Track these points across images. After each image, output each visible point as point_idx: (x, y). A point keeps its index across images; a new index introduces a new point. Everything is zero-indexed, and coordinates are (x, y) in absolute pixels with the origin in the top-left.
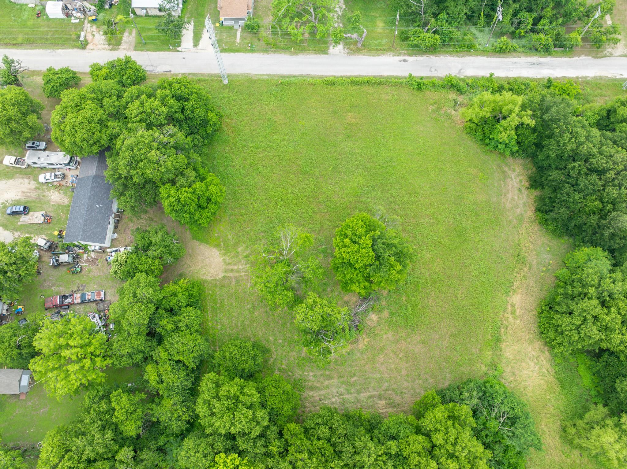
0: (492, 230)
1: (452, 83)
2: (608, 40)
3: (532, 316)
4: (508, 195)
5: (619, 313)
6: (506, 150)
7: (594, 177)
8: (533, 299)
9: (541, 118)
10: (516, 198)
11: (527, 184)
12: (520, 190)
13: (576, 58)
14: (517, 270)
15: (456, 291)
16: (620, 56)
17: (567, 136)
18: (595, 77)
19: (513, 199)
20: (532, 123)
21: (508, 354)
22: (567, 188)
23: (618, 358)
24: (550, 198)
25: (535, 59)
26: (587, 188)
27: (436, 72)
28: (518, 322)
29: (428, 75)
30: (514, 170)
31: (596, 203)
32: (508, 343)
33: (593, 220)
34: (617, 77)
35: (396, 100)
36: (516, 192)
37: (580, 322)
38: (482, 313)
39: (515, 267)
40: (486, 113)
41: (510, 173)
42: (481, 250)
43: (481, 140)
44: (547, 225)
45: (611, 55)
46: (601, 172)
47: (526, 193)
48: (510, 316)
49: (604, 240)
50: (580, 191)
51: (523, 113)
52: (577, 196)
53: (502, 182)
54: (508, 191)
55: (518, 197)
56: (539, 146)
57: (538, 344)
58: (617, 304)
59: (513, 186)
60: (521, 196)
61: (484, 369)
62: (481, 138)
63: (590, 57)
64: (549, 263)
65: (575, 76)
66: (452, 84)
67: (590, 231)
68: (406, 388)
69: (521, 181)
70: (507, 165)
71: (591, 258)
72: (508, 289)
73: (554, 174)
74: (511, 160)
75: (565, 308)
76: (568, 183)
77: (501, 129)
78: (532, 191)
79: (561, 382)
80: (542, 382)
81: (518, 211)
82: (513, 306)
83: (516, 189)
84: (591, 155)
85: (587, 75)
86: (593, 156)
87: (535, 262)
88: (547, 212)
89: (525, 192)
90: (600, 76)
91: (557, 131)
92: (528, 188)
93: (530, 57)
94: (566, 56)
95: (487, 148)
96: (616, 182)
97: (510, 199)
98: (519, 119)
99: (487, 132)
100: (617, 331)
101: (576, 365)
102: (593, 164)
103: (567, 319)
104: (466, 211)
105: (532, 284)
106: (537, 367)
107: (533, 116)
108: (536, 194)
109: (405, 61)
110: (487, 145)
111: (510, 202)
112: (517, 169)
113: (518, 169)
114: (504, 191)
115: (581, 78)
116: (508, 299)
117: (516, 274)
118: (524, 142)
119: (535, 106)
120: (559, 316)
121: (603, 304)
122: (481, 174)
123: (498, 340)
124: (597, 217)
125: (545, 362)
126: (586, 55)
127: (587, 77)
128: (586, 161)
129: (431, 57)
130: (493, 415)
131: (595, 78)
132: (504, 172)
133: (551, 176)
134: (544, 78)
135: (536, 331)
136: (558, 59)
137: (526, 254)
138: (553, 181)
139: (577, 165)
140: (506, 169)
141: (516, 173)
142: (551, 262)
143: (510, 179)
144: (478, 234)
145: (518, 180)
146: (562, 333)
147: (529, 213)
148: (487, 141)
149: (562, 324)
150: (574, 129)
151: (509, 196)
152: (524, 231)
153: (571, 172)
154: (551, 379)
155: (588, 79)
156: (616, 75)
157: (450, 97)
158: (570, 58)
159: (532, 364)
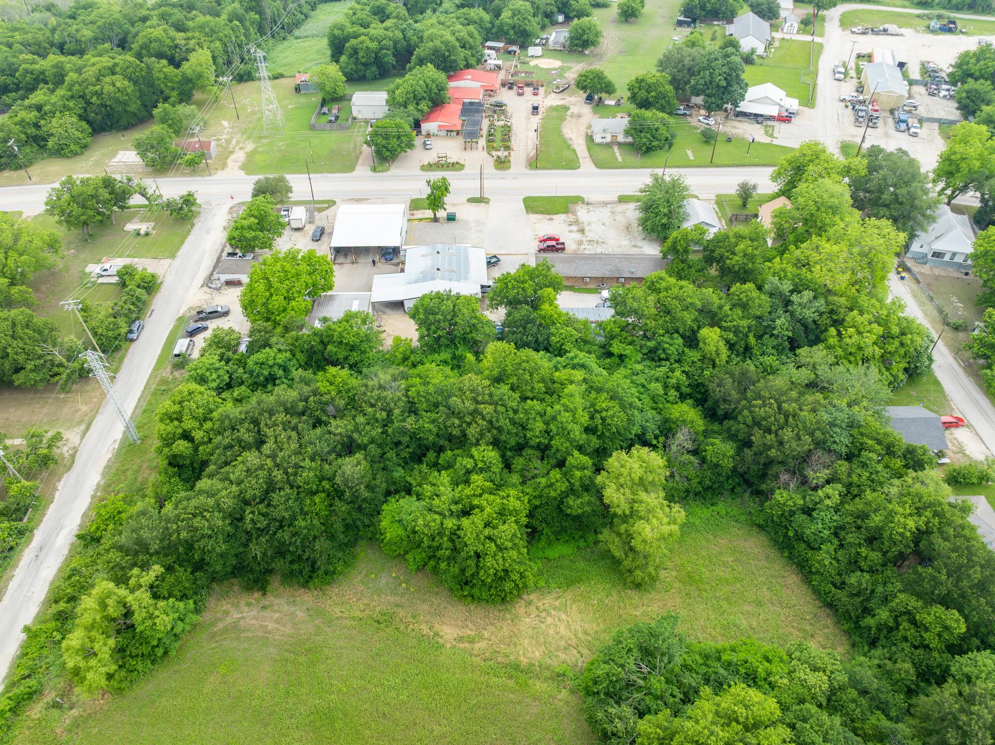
0: (329, 661)
1: (7, 708)
2: (49, 447)
3: (477, 612)
4: (270, 628)
5: (481, 495)
6: (187, 620)
7: (276, 497)
8: (450, 608)
9: (151, 555)
10: (276, 615)
11: (257, 595)
12: (265, 607)
13: (57, 494)
14: (402, 627)
15: (435, 733)
16: (82, 439)
17: (197, 522)
19: (277, 621)
20: (157, 569)
21: (537, 653)
22: (285, 535)
23: (536, 507)
24: (292, 562)
25: (28, 554)
26: (291, 507)
28: (486, 634)
30: (227, 613)
31: (317, 499)
32: (521, 653)
33: (342, 507)
34: (117, 447)
36: (266, 613)
37: (493, 545)
38: (473, 690)
39: (397, 629)
40: (105, 646)
41: (229, 620)
42: (363, 682)
43: (153, 662)
44: (334, 573)
45: (76, 450)
46: (271, 487)
47: (272, 598)
48: (477, 646)
49: (373, 500)
50: (294, 518)
51: (132, 582)
52: (301, 523)
53: (244, 635)
54: (261, 626)
55: (276, 611)
56: (199, 566)
57: (520, 608)
58: (468, 497)
59: (255, 618)
60: (276, 608)
61: (564, 694)
62: (149, 662)
63: (65, 475)
64: (395, 578)
65: (89, 500)
66: (10, 710)
67: (356, 515)
69: (249, 604)
70: (213, 624)
71: (397, 518)
72: (433, 643)
73: (256, 549)
74: (207, 616)
75: (471, 563)
76: (275, 533)
77: (149, 623)
78: (269, 588)
79: (570, 583)
80: (574, 607)
81: (301, 614)
82: (461, 639)
83: (261, 614)
84: (239, 495)
85: (95, 483)
86: (241, 492)
87: (392, 599)
88: (314, 569)
89: (270, 599)
90: (105, 468)
91: (184, 535)
92: (265, 594)
93: (19, 561)
94: (46, 507)
95: (173, 653)
96: (290, 470)
97: (277, 626)
98: (142, 589)
99: (144, 649)
100: (505, 501)
101: (546, 561)
102: (255, 494)
103: (489, 561)
104: (288, 703)
105: (426, 607)
106: (553, 612)
107: (145, 567)
108: (277, 584)
110: (166, 653)
111: (284, 625)
112: (225, 608)
113: (226, 606)
114: (260, 634)
115: (96, 493)
116: (448, 645)
117: (409, 630)
118: (185, 588)
119: (127, 562)
120: (482, 573)
121: (466, 513)
122: (222, 669)
123: (517, 667)
124: (337, 502)
125: (545, 601)
126: (59, 480)
127: (98, 484)
128: (247, 503)
130: (641, 682)
131: (103, 474)
132: (226, 630)
133: (256, 555)
134: (72, 544)
135: (500, 608)
136: (44, 520)
137: (378, 609)
138: (265, 554)
139: (251, 516)
140: (221, 625)
141: (232, 609)
142: (394, 575)
143: (241, 621)
144: (332, 685)
145: (246, 609)
146: (506, 571)
147: (307, 598)
148: (160, 652)
149: (495, 569)
150: (189, 511)
151: (271, 625)
152: (337, 610)
153: (259, 525)
154: (569, 595)
155: (102, 483)
156: (112, 448)
157: (37, 717)
158: (52, 502)
159: (549, 620)
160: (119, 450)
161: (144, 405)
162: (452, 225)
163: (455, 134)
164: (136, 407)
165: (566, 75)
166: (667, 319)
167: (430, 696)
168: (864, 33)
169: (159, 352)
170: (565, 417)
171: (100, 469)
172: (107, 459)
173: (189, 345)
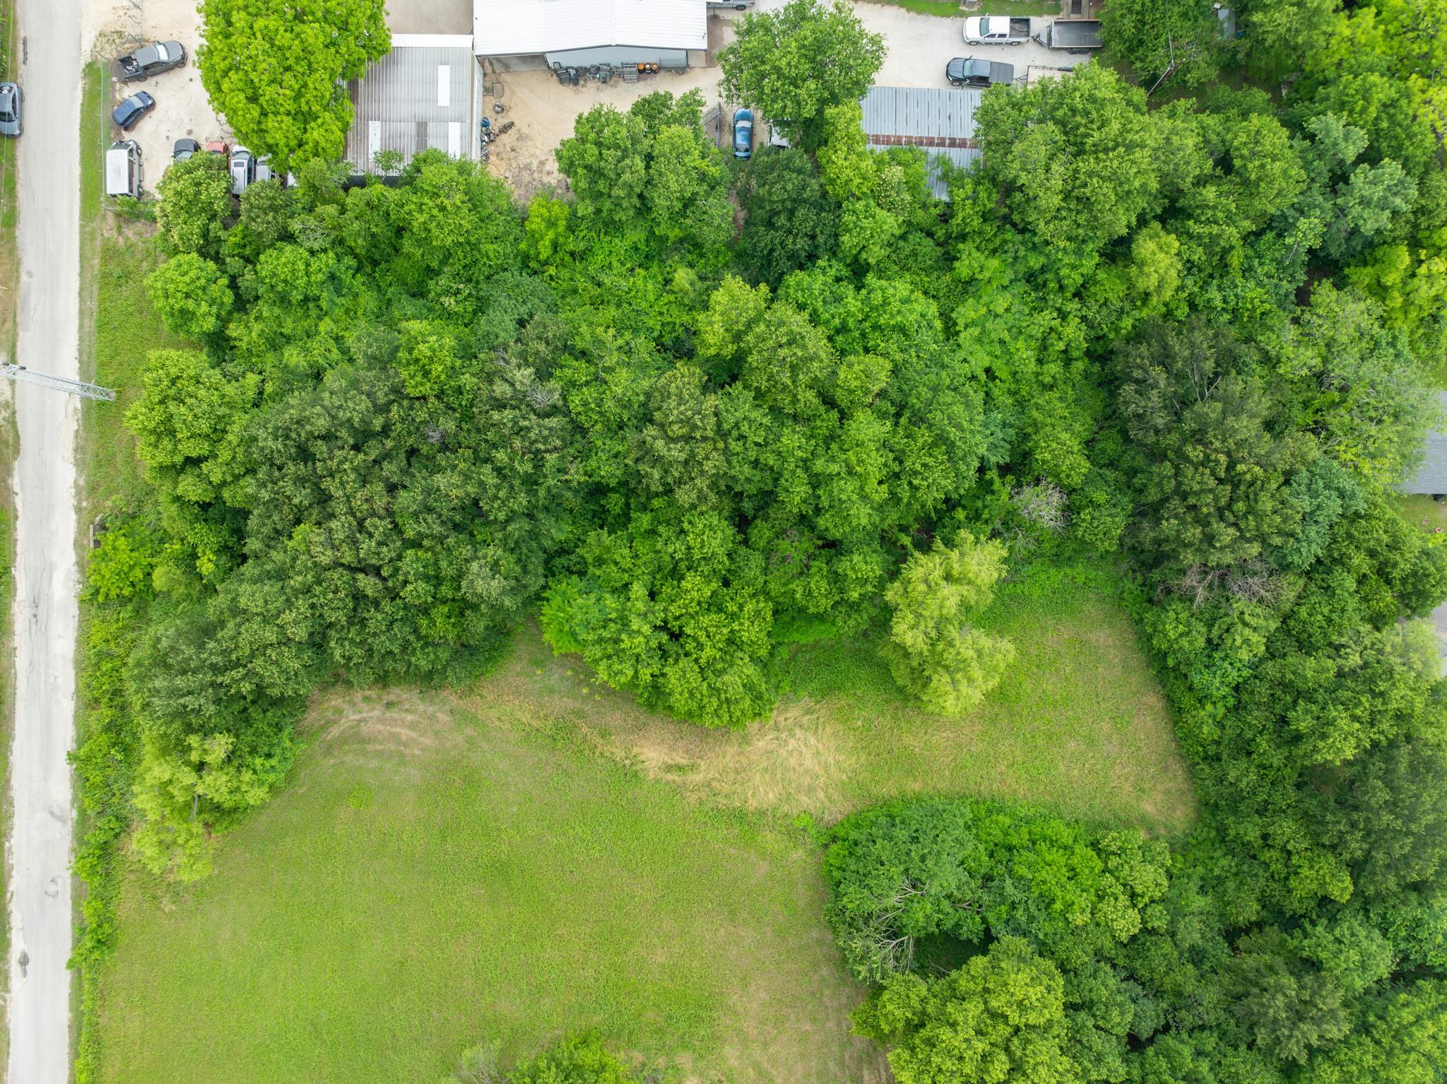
0: (493, 796)
3: (691, 733)
4: (404, 737)
10: (409, 717)
11: (375, 688)
12: (389, 705)
13: (18, 501)
14: (586, 752)
18: (77, 464)
19: (412, 726)
21: (771, 795)
27: (59, 881)
28: (702, 765)
29: (70, 902)
30: (338, 711)
32: (750, 793)
34: (79, 406)
35: (144, 997)
36: (393, 714)
38: (684, 844)
39: (580, 751)
41: (344, 724)
47: (398, 691)
48: (691, 780)
50: (407, 646)
53: (369, 747)
54: (391, 734)
55: (407, 711)
59: (379, 720)
60: (407, 706)
61: (802, 854)
63: (16, 464)
65: (74, 517)
68: (839, 1024)
69: (367, 700)
70: (324, 728)
72: (631, 774)
80: (828, 728)
81: (443, 717)
82: (669, 768)
83: (388, 715)
85: (71, 482)
89: (396, 692)
90: (76, 450)
94: (12, 529)
97: (414, 735)
101: (794, 644)
105: (618, 720)
106: (798, 733)
107: (205, 734)
109: (24, 961)
111: (422, 734)
112: (334, 703)
113: (335, 701)
114: (392, 747)
115: (80, 501)
116: (651, 777)
122: (352, 803)
125: (789, 715)
126: (10, 473)
129: (11, 888)
131: (80, 465)
132: (343, 740)
136: (19, 550)
137: (550, 721)
140: (335, 732)
141: (345, 706)
143: (363, 727)
144: (500, 831)
145: (364, 706)
151: (405, 734)
154: (823, 709)
155: (82, 482)
156: (71, 408)
158: (16, 518)
159: (792, 743)
164: (82, 313)
172: (72, 434)
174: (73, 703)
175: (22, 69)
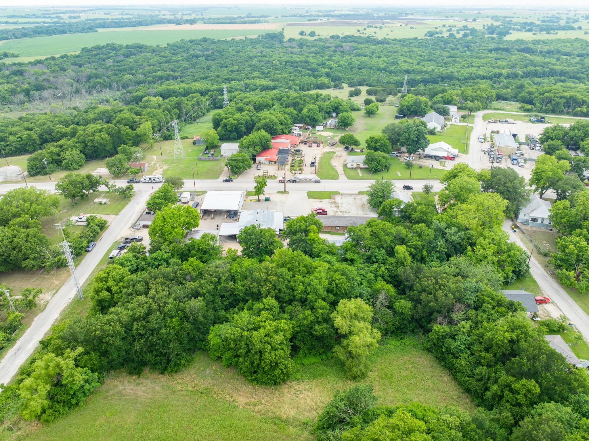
0: (170, 412)
2: (34, 297)
3: (260, 390)
4: (139, 395)
5: (265, 321)
6: (93, 384)
7: (151, 318)
8: (244, 387)
9: (78, 343)
10: (144, 388)
11: (135, 377)
12: (138, 384)
13: (33, 323)
14: (215, 396)
16: (52, 297)
17: (107, 327)
19: (144, 392)
20: (80, 349)
21: (292, 413)
22: (154, 338)
23: (297, 333)
24: (156, 356)
25: (10, 352)
26: (159, 323)
28: (263, 401)
30: (116, 386)
31: (174, 320)
32: (283, 411)
33: (187, 325)
34: (70, 301)
36: (139, 387)
37: (269, 346)
39: (212, 397)
40: (44, 389)
41: (117, 390)
42: (188, 423)
43: (69, 408)
44: (179, 365)
45: (48, 302)
46: (150, 312)
47: (143, 380)
48: (257, 408)
49: (206, 324)
50: (160, 328)
51: (66, 355)
52: (163, 331)
53: (124, 397)
54: (135, 393)
55: (144, 386)
56: (104, 354)
57: (285, 388)
58: (258, 322)
59: (131, 389)
60: (145, 384)
61: (306, 434)
62: (67, 408)
63: (40, 314)
64: (214, 371)
65: (50, 326)
67: (195, 331)
69: (129, 382)
70: (107, 392)
71: (218, 334)
72: (232, 405)
73: (137, 346)
74: (104, 387)
75: (257, 357)
76: (148, 337)
77: (71, 379)
78: (143, 374)
79: (315, 376)
80: (316, 389)
81: (158, 388)
82: (248, 404)
83: (136, 387)
84: (132, 316)
85: (55, 318)
86: (133, 315)
87: (211, 382)
88: (169, 361)
89: (142, 380)
90: (62, 311)
91: (98, 333)
92: (139, 377)
93: (5, 355)
94: (26, 329)
95: (81, 403)
96: (161, 305)
97: (144, 394)
98: (71, 359)
99: (66, 398)
101: (302, 366)
102: (140, 315)
103: (266, 355)
104: (142, 433)
105: (230, 386)
106: (304, 392)
107: (73, 348)
108: (147, 372)
110: (77, 404)
111: (147, 393)
112: (115, 383)
113: (116, 382)
114: (133, 397)
115: (55, 323)
116: (241, 407)
117: (219, 397)
118: (95, 365)
119: (64, 345)
120: (262, 363)
121: (256, 329)
122: (108, 414)
123: (279, 418)
124: (186, 323)
125: (300, 386)
126: (36, 316)
127: (57, 319)
128: (135, 320)
130: (348, 420)
131: (60, 314)
132: (114, 395)
133: (136, 350)
134: (36, 348)
135: (273, 387)
136: (24, 335)
137: (202, 386)
138: (141, 349)
139: (137, 326)
140: (111, 392)
141: (119, 384)
142: (214, 368)
143: (124, 391)
144: (170, 424)
145: (128, 385)
146: (277, 364)
147: (164, 379)
148: (74, 401)
149: (270, 360)
150: (103, 322)
151: (140, 393)
152: (179, 387)
153: (140, 332)
154: (314, 383)
155: (59, 318)
156: (68, 302)
158: (30, 327)
159: (301, 396)
160: (71, 304)
161: (89, 282)
162: (267, 203)
163: (274, 163)
164: (85, 283)
165: (335, 139)
166: (377, 240)
167: (226, 432)
168: (495, 122)
169: (102, 257)
170: (315, 282)
171: (59, 312)
172: (64, 307)
173: (118, 253)
174: (10, 379)
175: (98, 242)
